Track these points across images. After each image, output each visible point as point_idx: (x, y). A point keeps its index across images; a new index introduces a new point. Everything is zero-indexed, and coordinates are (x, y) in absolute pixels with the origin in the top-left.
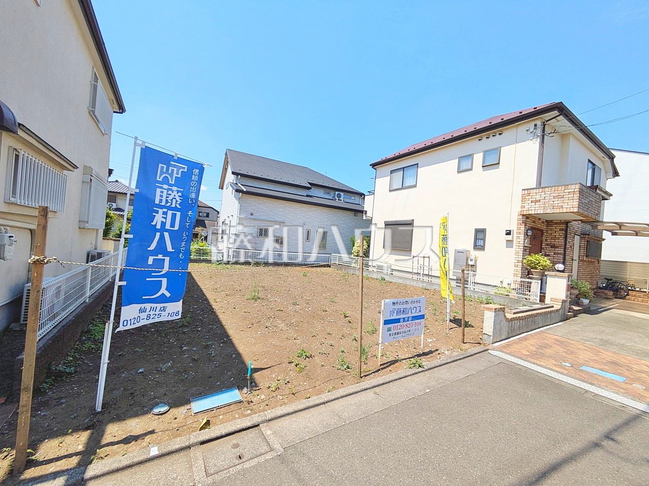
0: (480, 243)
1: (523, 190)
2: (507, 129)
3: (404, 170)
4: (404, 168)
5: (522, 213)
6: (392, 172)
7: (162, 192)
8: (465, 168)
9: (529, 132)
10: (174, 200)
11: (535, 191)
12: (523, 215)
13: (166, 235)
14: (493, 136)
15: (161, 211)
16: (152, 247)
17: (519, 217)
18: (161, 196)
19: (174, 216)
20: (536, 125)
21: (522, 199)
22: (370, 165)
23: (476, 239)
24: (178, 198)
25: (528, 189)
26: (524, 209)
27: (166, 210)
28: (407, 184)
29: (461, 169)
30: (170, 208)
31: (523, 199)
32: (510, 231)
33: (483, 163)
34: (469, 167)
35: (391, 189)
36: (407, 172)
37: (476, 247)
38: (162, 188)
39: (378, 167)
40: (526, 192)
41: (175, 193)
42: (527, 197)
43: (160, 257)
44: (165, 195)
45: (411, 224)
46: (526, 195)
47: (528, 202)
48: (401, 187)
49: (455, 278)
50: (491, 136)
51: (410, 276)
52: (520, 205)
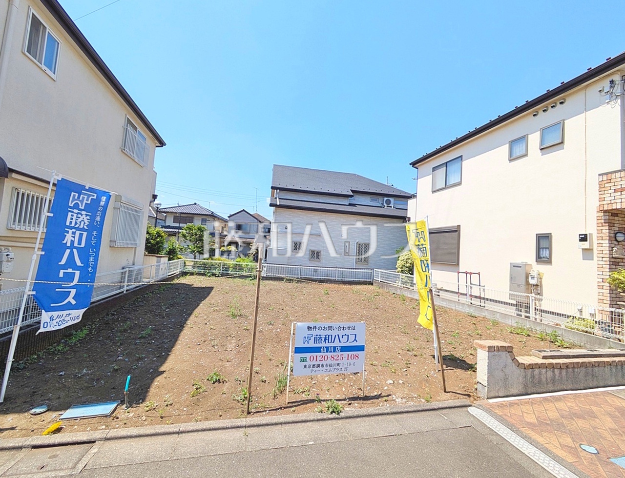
0: (544, 253)
1: (600, 175)
2: (570, 94)
3: (446, 166)
4: (447, 163)
5: (602, 209)
6: (434, 169)
7: (72, 215)
8: (518, 154)
9: (603, 93)
10: (83, 223)
11: (618, 175)
12: (605, 212)
13: (75, 251)
14: (552, 107)
15: (71, 231)
16: (63, 262)
17: (598, 215)
18: (72, 219)
19: (81, 235)
20: (612, 82)
21: (600, 188)
22: (410, 164)
23: (539, 249)
24: (86, 221)
25: (607, 174)
26: (605, 203)
27: (74, 230)
28: (452, 181)
29: (514, 156)
30: (78, 229)
31: (602, 188)
32: (586, 235)
33: (541, 144)
34: (524, 152)
35: (434, 190)
36: (451, 168)
37: (539, 259)
38: (73, 212)
39: (419, 166)
40: (605, 178)
41: (84, 216)
42: (607, 185)
43: (70, 270)
44: (74, 218)
45: (456, 231)
46: (605, 182)
47: (610, 191)
48: (444, 186)
49: (514, 302)
50: (550, 107)
51: (455, 298)
52: (598, 197)
